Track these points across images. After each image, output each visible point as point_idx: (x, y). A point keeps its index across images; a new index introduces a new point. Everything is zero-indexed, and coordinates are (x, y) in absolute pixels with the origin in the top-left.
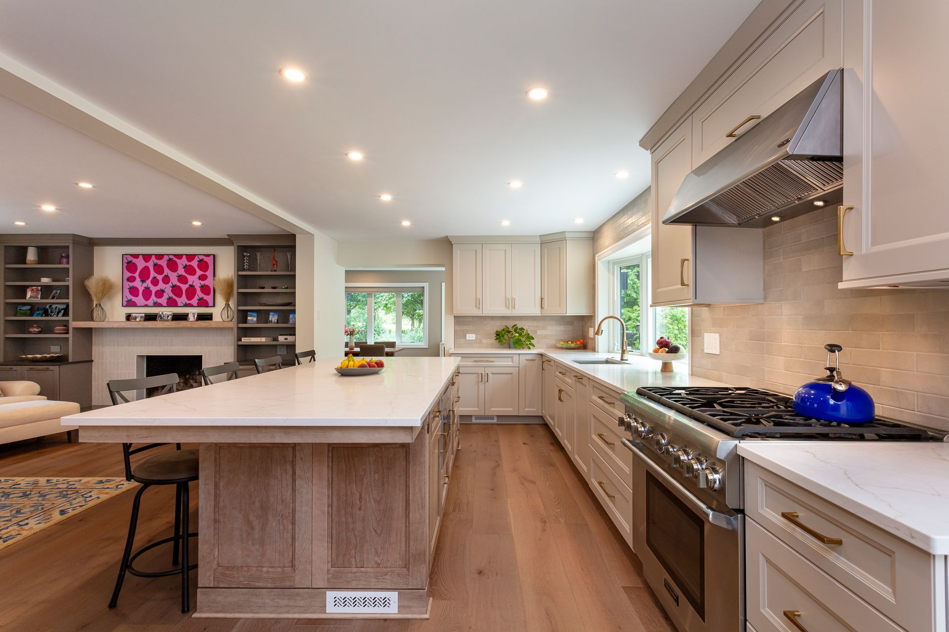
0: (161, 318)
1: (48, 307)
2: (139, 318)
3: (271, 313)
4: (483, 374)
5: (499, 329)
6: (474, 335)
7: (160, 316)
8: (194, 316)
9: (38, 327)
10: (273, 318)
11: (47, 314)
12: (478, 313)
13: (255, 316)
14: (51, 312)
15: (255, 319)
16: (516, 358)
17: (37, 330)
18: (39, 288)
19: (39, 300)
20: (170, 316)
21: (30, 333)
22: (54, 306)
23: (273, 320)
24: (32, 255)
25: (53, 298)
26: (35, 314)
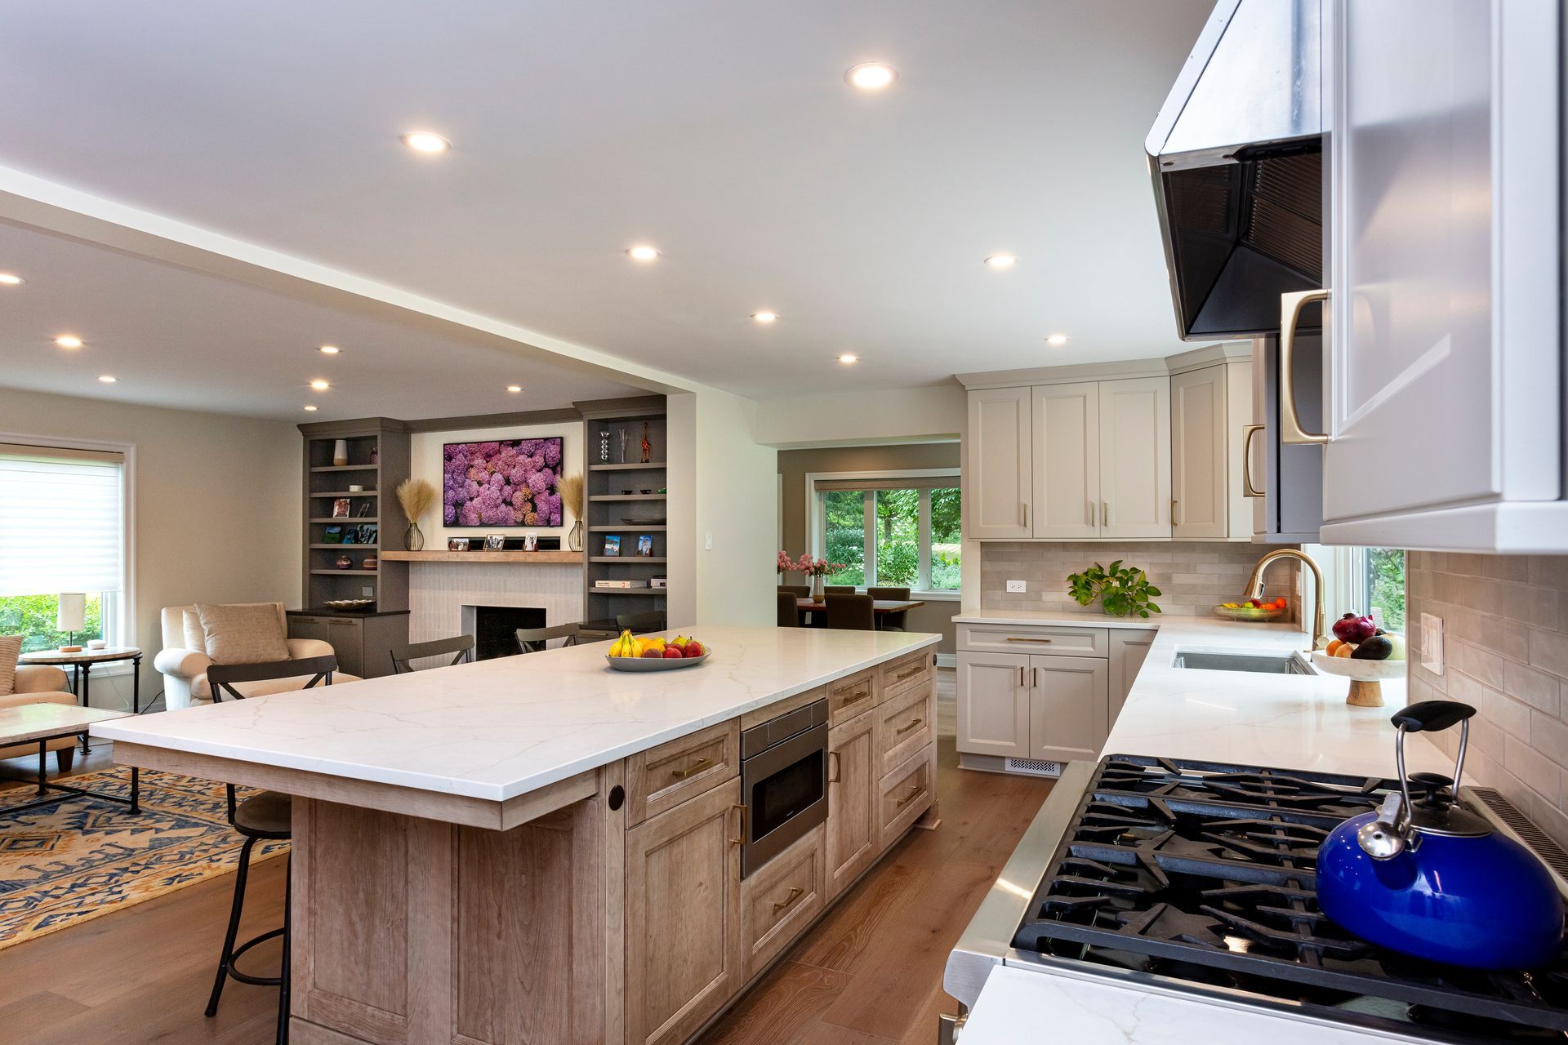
0: (489, 546)
1: (358, 529)
2: (463, 546)
3: (641, 538)
4: (1026, 670)
5: (1080, 571)
6: (1023, 583)
7: (489, 542)
8: (532, 543)
9: (348, 559)
10: (645, 546)
11: (357, 541)
12: (1024, 535)
13: (616, 543)
14: (362, 537)
15: (617, 548)
16: (1102, 638)
17: (345, 563)
18: (348, 500)
19: (346, 519)
20: (501, 542)
21: (339, 568)
22: (365, 527)
23: (644, 550)
24: (340, 453)
25: (361, 516)
26: (345, 540)
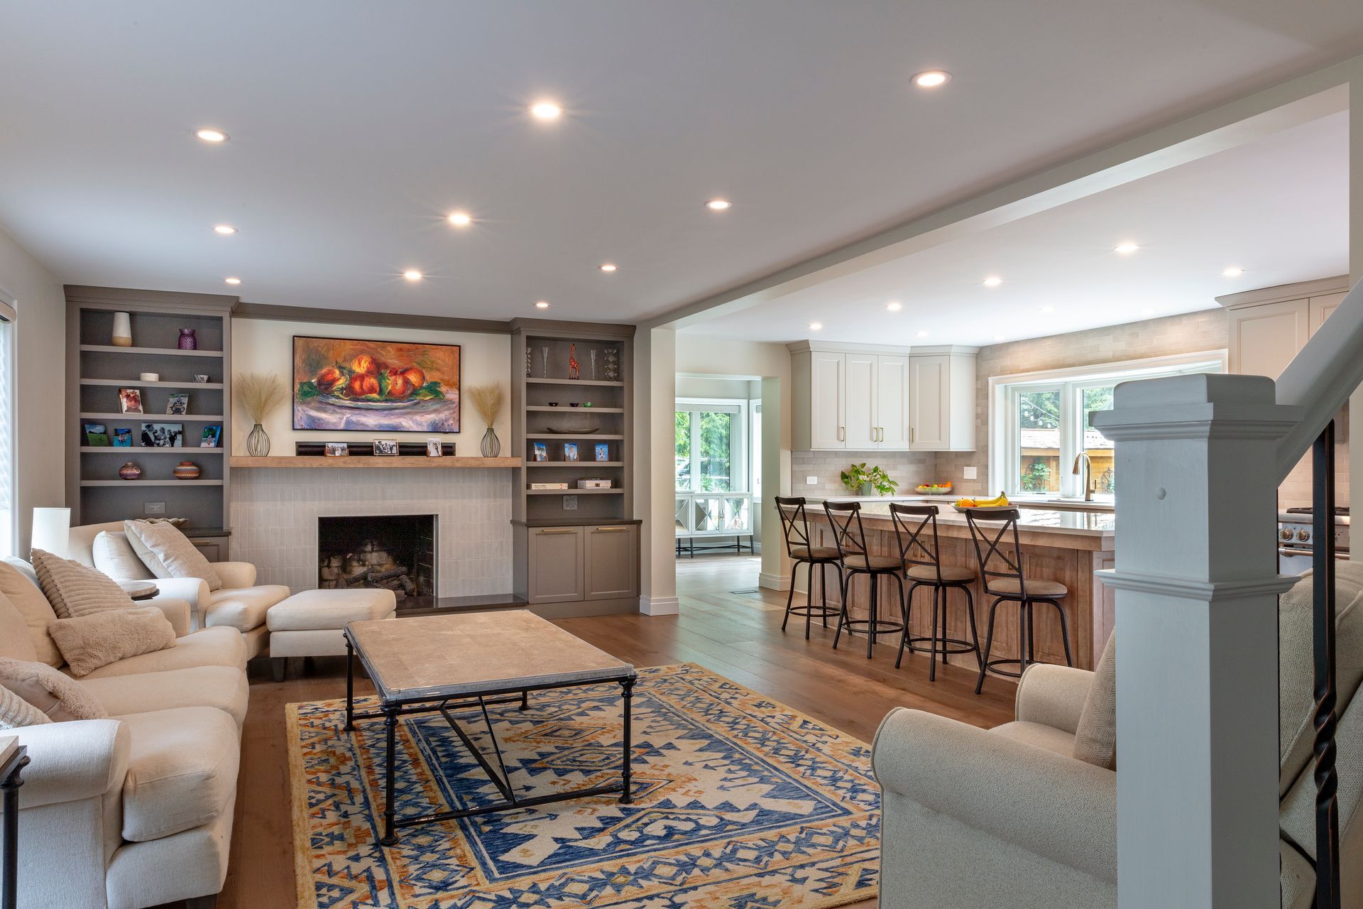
0: (381, 451)
2: (340, 451)
3: (567, 445)
7: (378, 448)
8: (437, 449)
10: (571, 452)
13: (544, 449)
15: (544, 454)
20: (395, 448)
23: (572, 456)
24: (122, 330)
